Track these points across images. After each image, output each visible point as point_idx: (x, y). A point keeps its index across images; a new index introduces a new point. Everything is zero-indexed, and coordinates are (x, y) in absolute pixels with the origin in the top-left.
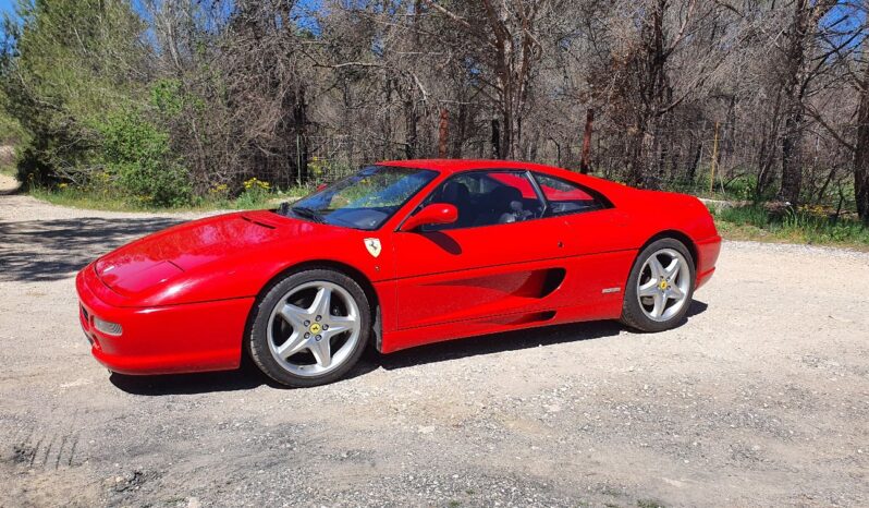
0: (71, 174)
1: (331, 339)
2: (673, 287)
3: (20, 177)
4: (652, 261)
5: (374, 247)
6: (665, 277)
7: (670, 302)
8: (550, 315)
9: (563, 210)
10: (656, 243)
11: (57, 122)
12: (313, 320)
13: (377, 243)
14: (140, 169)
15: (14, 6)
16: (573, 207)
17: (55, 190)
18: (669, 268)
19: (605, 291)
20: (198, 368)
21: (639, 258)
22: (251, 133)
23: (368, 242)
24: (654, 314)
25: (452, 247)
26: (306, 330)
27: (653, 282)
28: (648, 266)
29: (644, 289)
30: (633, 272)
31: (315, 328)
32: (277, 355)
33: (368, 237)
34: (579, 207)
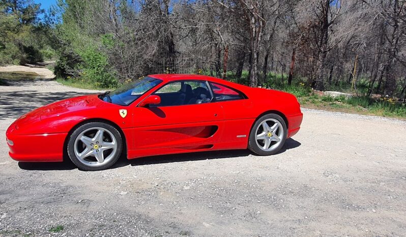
0: (73, 73)
1: (104, 151)
2: (275, 136)
3: (55, 73)
4: (264, 123)
5: (123, 113)
6: (270, 131)
7: (273, 143)
8: (211, 146)
9: (223, 99)
10: (266, 116)
11: (68, 51)
12: (95, 143)
13: (125, 111)
14: (96, 71)
15: (57, 2)
16: (229, 98)
17: (66, 79)
18: (272, 128)
19: (238, 136)
20: (48, 160)
21: (257, 122)
22: (145, 57)
23: (121, 111)
24: (264, 148)
25: (161, 114)
26: (91, 147)
27: (264, 133)
28: (262, 126)
29: (259, 136)
30: (254, 128)
31: (96, 146)
32: (79, 157)
33: (121, 109)
34: (232, 98)
